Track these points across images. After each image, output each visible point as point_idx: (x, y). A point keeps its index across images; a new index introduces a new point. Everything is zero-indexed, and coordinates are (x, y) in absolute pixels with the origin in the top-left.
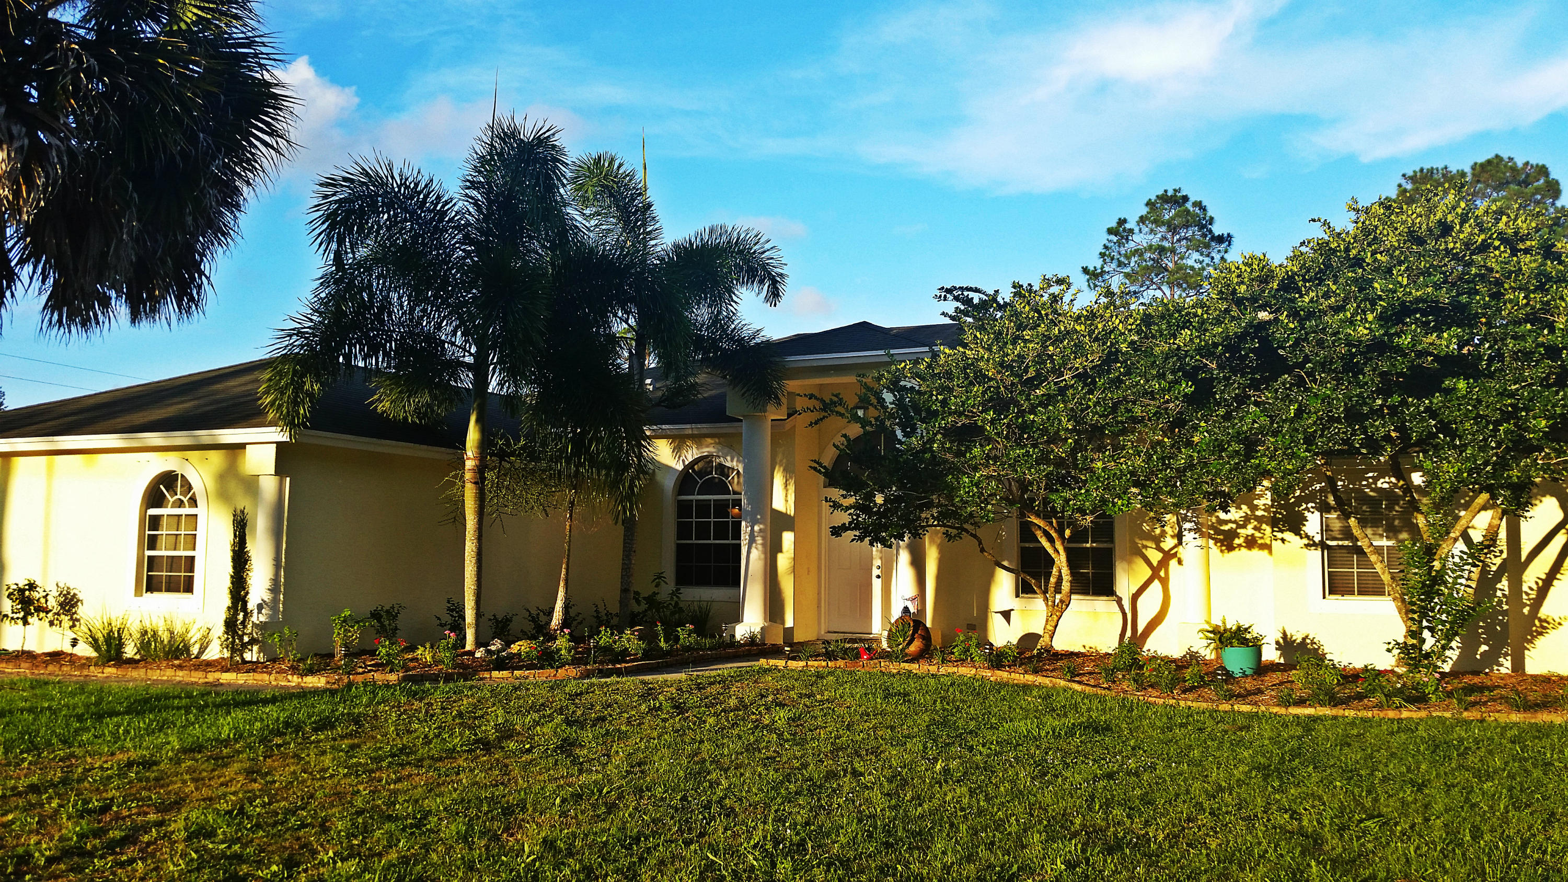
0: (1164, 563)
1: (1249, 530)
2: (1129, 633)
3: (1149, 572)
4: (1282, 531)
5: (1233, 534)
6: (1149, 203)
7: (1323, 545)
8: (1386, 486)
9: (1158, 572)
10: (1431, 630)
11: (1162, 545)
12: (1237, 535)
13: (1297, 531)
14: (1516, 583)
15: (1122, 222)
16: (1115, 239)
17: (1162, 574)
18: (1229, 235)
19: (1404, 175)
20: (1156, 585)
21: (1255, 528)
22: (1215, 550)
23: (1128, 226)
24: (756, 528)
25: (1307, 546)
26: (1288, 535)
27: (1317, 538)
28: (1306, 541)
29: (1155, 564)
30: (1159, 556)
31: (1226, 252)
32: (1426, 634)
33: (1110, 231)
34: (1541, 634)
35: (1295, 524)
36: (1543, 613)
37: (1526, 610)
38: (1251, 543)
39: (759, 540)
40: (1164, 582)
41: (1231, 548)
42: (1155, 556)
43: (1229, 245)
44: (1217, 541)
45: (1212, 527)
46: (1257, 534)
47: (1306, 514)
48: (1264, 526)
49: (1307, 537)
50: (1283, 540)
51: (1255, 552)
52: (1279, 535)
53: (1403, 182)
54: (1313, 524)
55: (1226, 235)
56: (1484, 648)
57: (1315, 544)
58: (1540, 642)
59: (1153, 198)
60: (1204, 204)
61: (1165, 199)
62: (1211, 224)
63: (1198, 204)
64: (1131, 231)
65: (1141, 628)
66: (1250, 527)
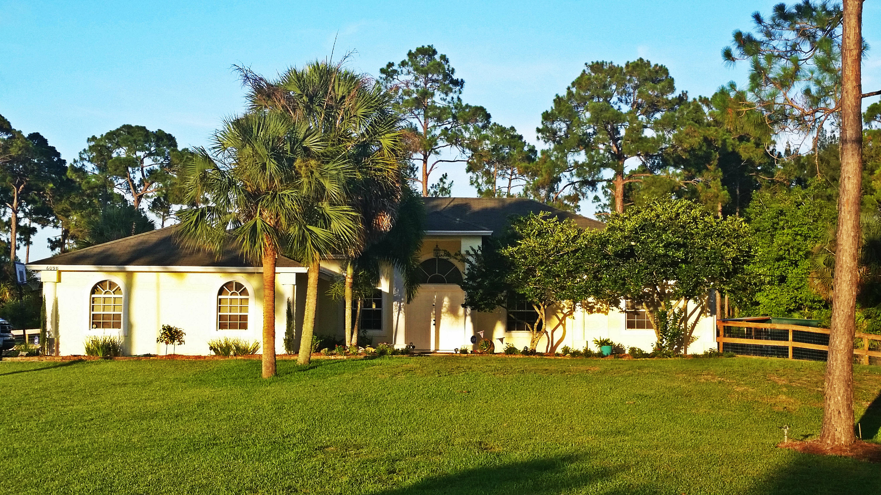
0: (564, 318)
1: (598, 306)
2: (550, 346)
3: (558, 322)
4: (612, 306)
5: (592, 308)
6: (410, 54)
7: (626, 311)
8: (647, 291)
9: (562, 322)
10: (666, 339)
11: (563, 311)
12: (594, 308)
13: (617, 306)
14: (686, 324)
15: (391, 65)
16: (384, 76)
17: (563, 322)
18: (462, 80)
19: (586, 64)
20: (561, 326)
21: (600, 305)
22: (586, 313)
23: (395, 68)
24: (402, 304)
25: (620, 312)
26: (614, 308)
27: (624, 309)
28: (620, 310)
29: (561, 319)
30: (562, 315)
31: (460, 93)
32: (664, 340)
33: (382, 71)
34: (692, 342)
35: (616, 303)
36: (692, 335)
37: (688, 334)
38: (599, 311)
39: (403, 309)
40: (564, 326)
41: (592, 312)
42: (561, 316)
43: (462, 87)
44: (587, 310)
45: (585, 304)
46: (601, 308)
47: (621, 300)
48: (604, 304)
49: (620, 308)
50: (612, 310)
51: (600, 314)
52: (611, 308)
53: (585, 68)
54: (623, 303)
55: (460, 80)
56: (676, 346)
57: (623, 311)
58: (691, 344)
59: (414, 51)
60: (447, 57)
61: (422, 51)
62: (452, 73)
63: (443, 57)
64: (395, 71)
65: (554, 344)
66: (599, 305)
